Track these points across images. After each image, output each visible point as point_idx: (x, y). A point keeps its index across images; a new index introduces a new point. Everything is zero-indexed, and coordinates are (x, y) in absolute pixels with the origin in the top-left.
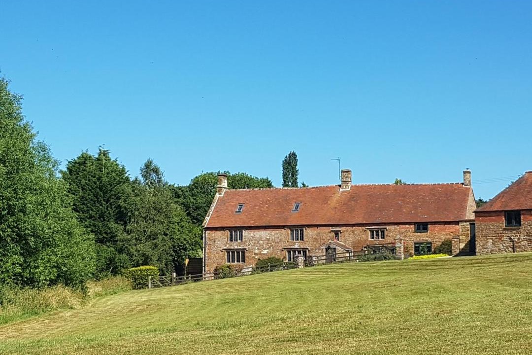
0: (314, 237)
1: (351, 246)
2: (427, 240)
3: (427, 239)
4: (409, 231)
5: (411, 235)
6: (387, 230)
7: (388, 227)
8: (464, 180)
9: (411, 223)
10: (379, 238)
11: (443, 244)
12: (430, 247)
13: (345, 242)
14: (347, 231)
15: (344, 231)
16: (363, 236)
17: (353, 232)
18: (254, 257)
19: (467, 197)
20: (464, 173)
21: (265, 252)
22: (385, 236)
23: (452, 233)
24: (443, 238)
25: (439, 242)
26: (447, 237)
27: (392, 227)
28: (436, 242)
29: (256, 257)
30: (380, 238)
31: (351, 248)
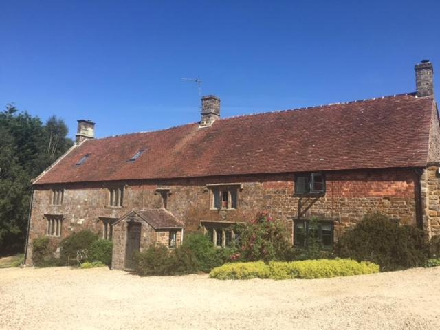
0: (135, 200)
1: (183, 220)
2: (322, 215)
3: (322, 211)
4: (284, 192)
5: (288, 201)
6: (241, 190)
7: (242, 185)
8: (418, 84)
9: (288, 174)
10: (227, 207)
11: (360, 227)
12: (331, 233)
13: (174, 211)
14: (179, 191)
15: (175, 191)
16: (202, 200)
17: (187, 192)
18: (70, 229)
19: (428, 116)
20: (418, 69)
21: (81, 222)
22: (238, 202)
23: (385, 198)
24: (363, 211)
25: (352, 221)
26: (375, 209)
27: (251, 185)
28: (345, 220)
29: (72, 229)
30: (230, 205)
31: (182, 222)
